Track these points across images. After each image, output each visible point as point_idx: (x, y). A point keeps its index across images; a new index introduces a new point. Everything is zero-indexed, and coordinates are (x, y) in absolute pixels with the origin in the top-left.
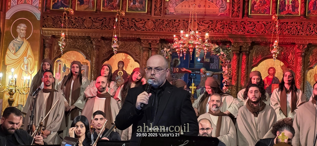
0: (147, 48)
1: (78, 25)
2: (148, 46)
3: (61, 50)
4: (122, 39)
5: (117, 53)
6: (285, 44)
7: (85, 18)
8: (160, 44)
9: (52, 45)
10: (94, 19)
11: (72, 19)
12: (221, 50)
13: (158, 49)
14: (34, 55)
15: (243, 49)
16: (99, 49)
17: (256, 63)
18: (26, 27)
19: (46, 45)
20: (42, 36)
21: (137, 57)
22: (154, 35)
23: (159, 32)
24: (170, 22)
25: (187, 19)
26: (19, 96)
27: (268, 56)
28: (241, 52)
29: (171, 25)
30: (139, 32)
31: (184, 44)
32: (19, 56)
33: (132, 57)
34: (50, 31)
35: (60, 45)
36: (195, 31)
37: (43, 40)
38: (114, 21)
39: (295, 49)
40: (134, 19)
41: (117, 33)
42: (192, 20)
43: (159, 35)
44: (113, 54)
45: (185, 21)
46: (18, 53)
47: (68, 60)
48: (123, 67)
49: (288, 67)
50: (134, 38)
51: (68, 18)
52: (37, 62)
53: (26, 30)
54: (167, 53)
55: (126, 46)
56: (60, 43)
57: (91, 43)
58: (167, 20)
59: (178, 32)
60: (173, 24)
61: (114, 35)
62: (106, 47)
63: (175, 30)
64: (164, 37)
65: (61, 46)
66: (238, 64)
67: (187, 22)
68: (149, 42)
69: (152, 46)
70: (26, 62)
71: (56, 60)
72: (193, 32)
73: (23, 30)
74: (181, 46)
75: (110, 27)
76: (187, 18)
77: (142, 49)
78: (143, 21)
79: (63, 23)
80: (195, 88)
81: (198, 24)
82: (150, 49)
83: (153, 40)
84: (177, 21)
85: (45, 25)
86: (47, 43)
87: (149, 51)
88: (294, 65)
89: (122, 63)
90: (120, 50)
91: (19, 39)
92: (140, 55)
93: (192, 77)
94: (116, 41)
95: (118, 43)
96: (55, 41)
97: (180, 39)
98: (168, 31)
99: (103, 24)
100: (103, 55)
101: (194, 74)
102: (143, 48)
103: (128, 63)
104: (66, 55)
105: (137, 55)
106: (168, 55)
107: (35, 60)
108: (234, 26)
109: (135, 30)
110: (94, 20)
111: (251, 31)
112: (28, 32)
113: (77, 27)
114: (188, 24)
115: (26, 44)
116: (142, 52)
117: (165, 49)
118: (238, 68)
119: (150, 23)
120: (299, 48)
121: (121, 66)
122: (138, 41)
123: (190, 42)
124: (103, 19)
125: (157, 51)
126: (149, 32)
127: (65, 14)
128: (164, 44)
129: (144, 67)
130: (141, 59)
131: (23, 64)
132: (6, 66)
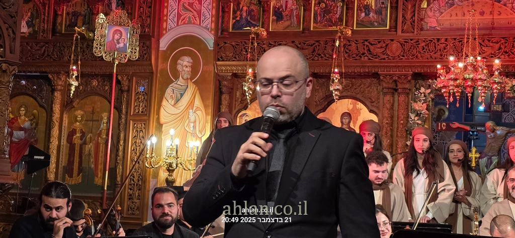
0: (390, 88)
2: (393, 86)
3: (248, 98)
4: (347, 75)
5: (339, 100)
8: (414, 81)
9: (232, 89)
10: (300, 44)
11: (264, 46)
13: (410, 90)
14: (206, 106)
18: (192, 61)
19: (224, 90)
20: (217, 75)
21: (373, 104)
22: (401, 66)
23: (410, 60)
24: (430, 43)
25: (461, 37)
26: (183, 174)
29: (432, 47)
30: (375, 62)
31: (455, 80)
32: (182, 108)
33: (365, 105)
34: (228, 67)
35: (246, 88)
36: (475, 57)
37: (219, 81)
38: (334, 45)
40: (367, 40)
41: (339, 66)
42: (469, 38)
43: (410, 67)
44: (333, 101)
45: (457, 41)
46: (180, 104)
48: (349, 122)
50: (368, 73)
51: (258, 44)
52: (209, 118)
53: (192, 67)
54: (425, 96)
55: (354, 87)
56: (245, 85)
58: (424, 40)
59: (445, 59)
60: (435, 47)
61: (334, 69)
62: (320, 89)
63: (439, 57)
64: (419, 70)
65: (247, 90)
67: (461, 41)
68: (394, 78)
69: (400, 86)
70: (192, 119)
71: (240, 114)
72: (472, 58)
73: (187, 67)
74: (452, 83)
75: (327, 55)
76: (460, 35)
77: (382, 91)
78: (382, 43)
79: (250, 52)
80: (478, 155)
81: (481, 44)
82: (396, 90)
83: (401, 76)
84: (443, 41)
85: (222, 58)
86: (224, 86)
87: (393, 93)
89: (347, 115)
90: (344, 94)
91: (181, 81)
92: (379, 100)
93: (471, 137)
94: (337, 78)
95: (340, 82)
96: (237, 83)
97: (448, 71)
98: (427, 59)
99: (314, 51)
100: (315, 104)
101: (475, 131)
102: (383, 89)
103: (358, 116)
104: (255, 105)
105: (374, 102)
106: (428, 100)
107: (207, 114)
109: (370, 59)
110: (299, 46)
112: (194, 69)
114: (462, 44)
115: (192, 88)
116: (381, 96)
117: (422, 90)
119: (395, 46)
121: (346, 120)
122: (374, 78)
123: (467, 75)
124: (314, 44)
125: (408, 94)
126: (393, 62)
127: (253, 38)
128: (420, 82)
129: (385, 121)
130: (381, 108)
131: (188, 121)
132: (162, 125)
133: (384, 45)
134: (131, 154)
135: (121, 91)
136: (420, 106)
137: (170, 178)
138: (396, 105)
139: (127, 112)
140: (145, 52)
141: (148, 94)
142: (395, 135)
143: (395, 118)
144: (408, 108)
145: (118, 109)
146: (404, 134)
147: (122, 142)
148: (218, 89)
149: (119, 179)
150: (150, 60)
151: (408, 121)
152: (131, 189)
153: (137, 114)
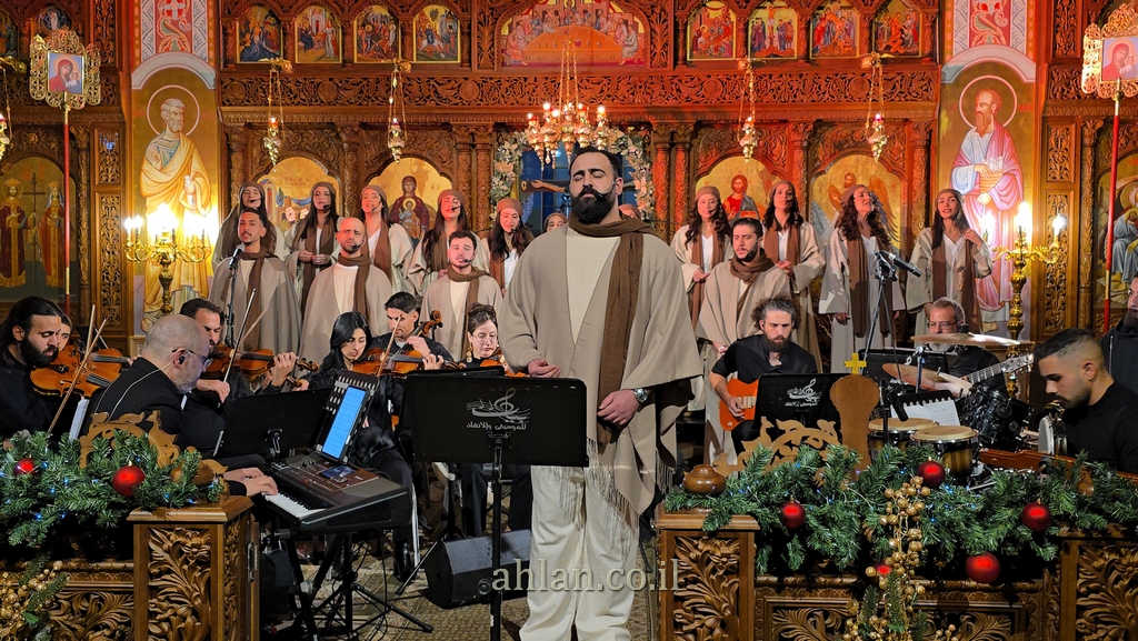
0: (466, 144)
1: (304, 97)
2: (469, 140)
3: (272, 158)
4: (410, 125)
5: (399, 159)
6: (767, 124)
7: (320, 81)
8: (496, 134)
9: (246, 145)
10: (341, 82)
11: (290, 85)
12: (630, 142)
13: (491, 145)
14: (208, 171)
15: (677, 139)
16: (355, 151)
17: (706, 168)
18: (183, 105)
19: (234, 146)
20: (222, 126)
21: (444, 165)
22: (480, 114)
23: (491, 106)
24: (516, 83)
25: (555, 76)
27: (731, 151)
28: (672, 145)
29: (517, 89)
30: (445, 108)
32: (173, 174)
33: (434, 166)
34: (239, 114)
35: (268, 146)
37: (226, 135)
38: (389, 85)
39: (786, 132)
40: (432, 79)
41: (399, 114)
42: (566, 77)
43: (491, 114)
44: (392, 160)
45: (549, 80)
46: (169, 168)
47: (286, 179)
48: (414, 189)
49: (775, 173)
50: (436, 123)
51: (281, 82)
52: (215, 187)
53: (183, 114)
54: (511, 154)
55: (419, 141)
56: (268, 142)
57: (338, 136)
58: (507, 79)
60: (522, 88)
61: (392, 117)
62: (372, 145)
63: (528, 101)
64: (502, 118)
65: (270, 148)
66: (669, 171)
67: (554, 80)
68: (470, 130)
69: (478, 140)
70: (190, 188)
72: (570, 105)
73: (176, 114)
75: (380, 99)
76: (553, 73)
77: (455, 147)
78: (453, 82)
81: (579, 86)
82: (474, 146)
83: (480, 127)
84: (532, 80)
85: (228, 101)
86: (234, 142)
87: (470, 150)
88: (786, 169)
89: (410, 180)
90: (406, 151)
91: (168, 135)
92: (452, 160)
94: (396, 131)
95: (401, 136)
96: (254, 137)
97: (542, 123)
98: (513, 104)
99: (361, 92)
100: (366, 165)
102: (456, 144)
103: (425, 181)
104: (284, 166)
105: (445, 162)
106: (515, 159)
107: (212, 182)
108: (657, 89)
109: (438, 104)
110: (340, 85)
111: (694, 97)
113: (303, 103)
115: (185, 146)
116: (455, 154)
117: (507, 145)
118: (669, 180)
119: (470, 87)
120: (795, 130)
121: (409, 187)
122: (444, 129)
124: (361, 82)
125: (489, 150)
126: (468, 109)
127: (274, 74)
128: (504, 134)
129: (462, 187)
130: (455, 169)
131: (183, 192)
132: (145, 198)
133: (456, 85)
134: (101, 241)
135: (76, 149)
136: (505, 167)
137: (165, 275)
138: (474, 165)
139: (89, 181)
140: (110, 93)
141: (120, 155)
142: (474, 206)
143: (474, 184)
144: (490, 170)
145: (76, 177)
146: (487, 204)
147: (85, 225)
148: (225, 146)
149: (85, 277)
150: (119, 104)
151: (491, 187)
152: (105, 291)
153: (106, 183)
